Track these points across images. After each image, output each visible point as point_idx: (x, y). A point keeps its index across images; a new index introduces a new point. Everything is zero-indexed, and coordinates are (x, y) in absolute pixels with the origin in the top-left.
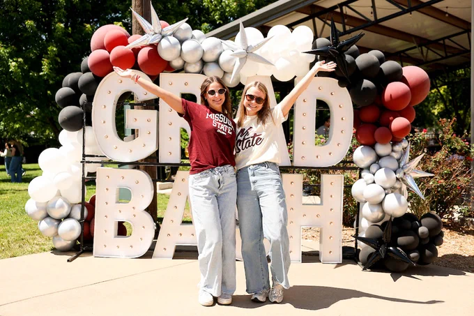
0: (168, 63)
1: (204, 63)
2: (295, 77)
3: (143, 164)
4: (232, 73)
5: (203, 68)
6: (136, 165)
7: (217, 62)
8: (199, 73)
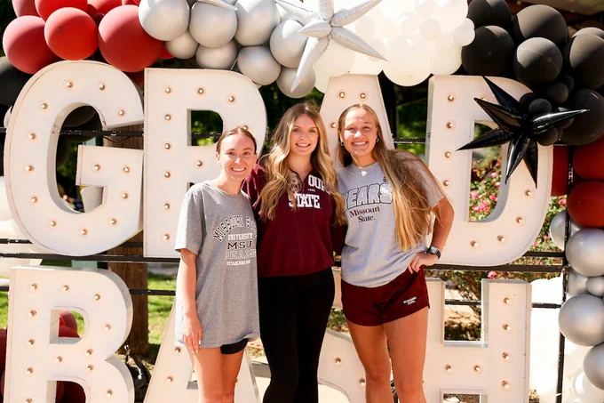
0: (163, 45)
1: (238, 47)
2: (431, 75)
3: (113, 259)
4: (296, 69)
5: (237, 57)
6: (101, 262)
7: (266, 45)
8: (228, 69)
